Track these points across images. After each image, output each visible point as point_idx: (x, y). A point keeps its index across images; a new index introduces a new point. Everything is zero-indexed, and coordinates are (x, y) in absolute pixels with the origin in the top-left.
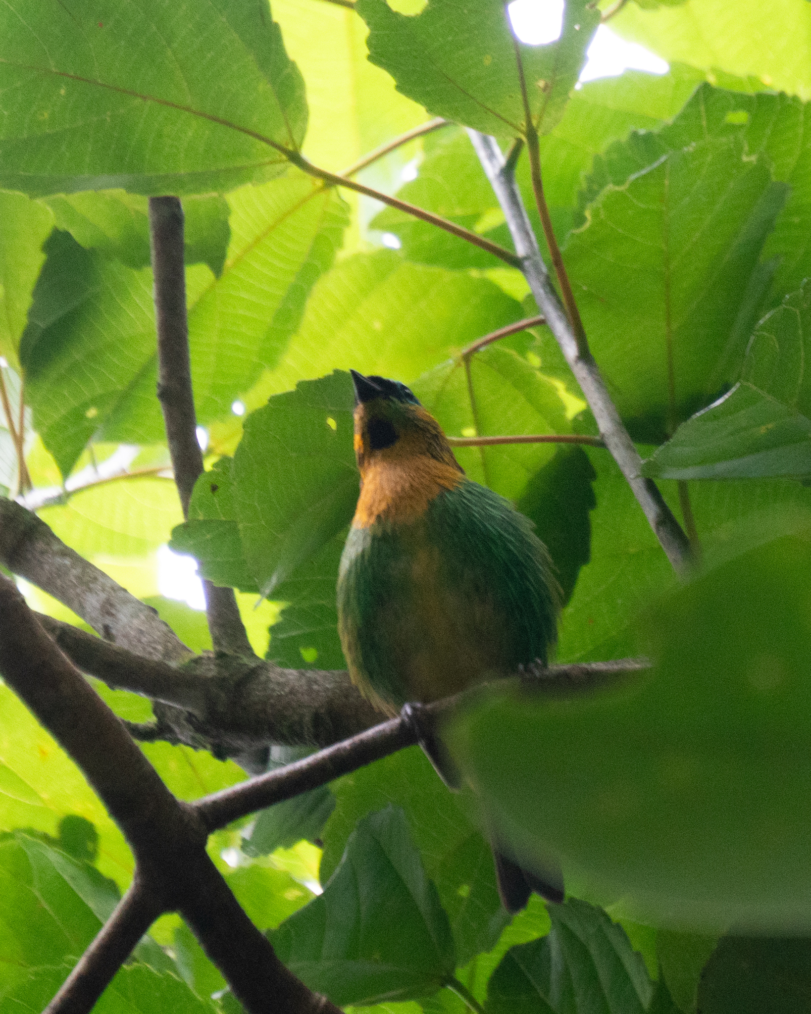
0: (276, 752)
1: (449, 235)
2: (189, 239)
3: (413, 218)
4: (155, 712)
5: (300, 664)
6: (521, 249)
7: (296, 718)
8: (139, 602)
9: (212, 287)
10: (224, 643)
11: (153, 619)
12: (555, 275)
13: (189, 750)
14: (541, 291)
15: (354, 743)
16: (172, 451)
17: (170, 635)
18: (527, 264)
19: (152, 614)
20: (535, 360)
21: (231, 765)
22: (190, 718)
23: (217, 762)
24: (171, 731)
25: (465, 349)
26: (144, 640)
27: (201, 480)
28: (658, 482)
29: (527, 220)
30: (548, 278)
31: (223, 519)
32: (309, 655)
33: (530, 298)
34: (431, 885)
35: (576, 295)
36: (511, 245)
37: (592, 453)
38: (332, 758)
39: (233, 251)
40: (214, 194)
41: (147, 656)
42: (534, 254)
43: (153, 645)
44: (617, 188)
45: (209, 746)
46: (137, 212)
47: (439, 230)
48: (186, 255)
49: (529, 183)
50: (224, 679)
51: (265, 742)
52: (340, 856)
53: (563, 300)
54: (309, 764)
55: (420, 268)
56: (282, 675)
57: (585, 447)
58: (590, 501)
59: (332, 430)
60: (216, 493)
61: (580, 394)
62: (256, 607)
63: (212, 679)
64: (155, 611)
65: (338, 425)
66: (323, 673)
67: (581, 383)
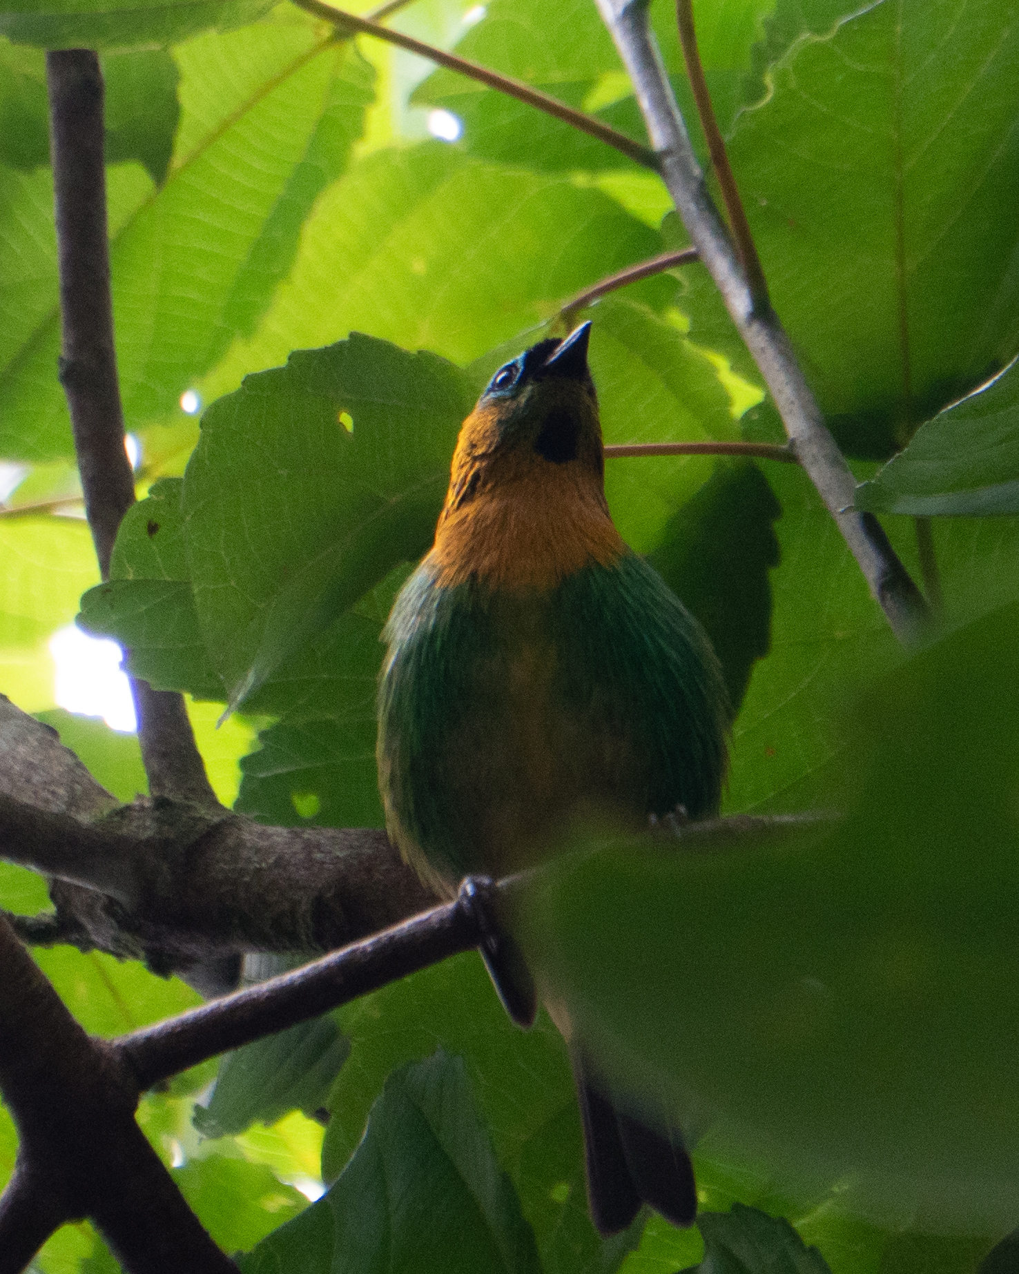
0: (252, 961)
1: (541, 115)
2: (111, 120)
3: (481, 87)
4: (53, 896)
5: (290, 817)
6: (658, 138)
7: (286, 906)
8: (27, 718)
9: (150, 202)
10: (168, 784)
11: (51, 745)
12: (715, 183)
13: (109, 961)
14: (692, 207)
15: (378, 941)
16: (83, 469)
17: (79, 772)
18: (668, 162)
19: (49, 738)
20: (678, 320)
21: (177, 984)
22: (111, 907)
23: (155, 979)
24: (79, 927)
25: (566, 302)
26: (36, 779)
27: (131, 514)
28: (882, 519)
29: (669, 91)
30: (702, 184)
31: (168, 579)
32: (307, 805)
33: (672, 218)
34: (505, 1181)
35: (749, 214)
36: (643, 132)
37: (772, 470)
38: (344, 966)
39: (184, 143)
40: (155, 46)
41: (40, 805)
42: (680, 146)
43: (52, 788)
44: (817, 39)
45: (142, 954)
46: (27, 78)
47: (524, 108)
48: (107, 149)
49: (674, 30)
50: (166, 843)
51: (235, 947)
52: (358, 1134)
53: (728, 221)
54: (303, 976)
55: (490, 170)
56: (262, 835)
57: (762, 463)
58: (770, 553)
59: (348, 433)
60: (156, 536)
61: (754, 375)
62: (220, 723)
63: (148, 842)
64: (53, 732)
65: (355, 425)
66: (330, 832)
67: (755, 356)
